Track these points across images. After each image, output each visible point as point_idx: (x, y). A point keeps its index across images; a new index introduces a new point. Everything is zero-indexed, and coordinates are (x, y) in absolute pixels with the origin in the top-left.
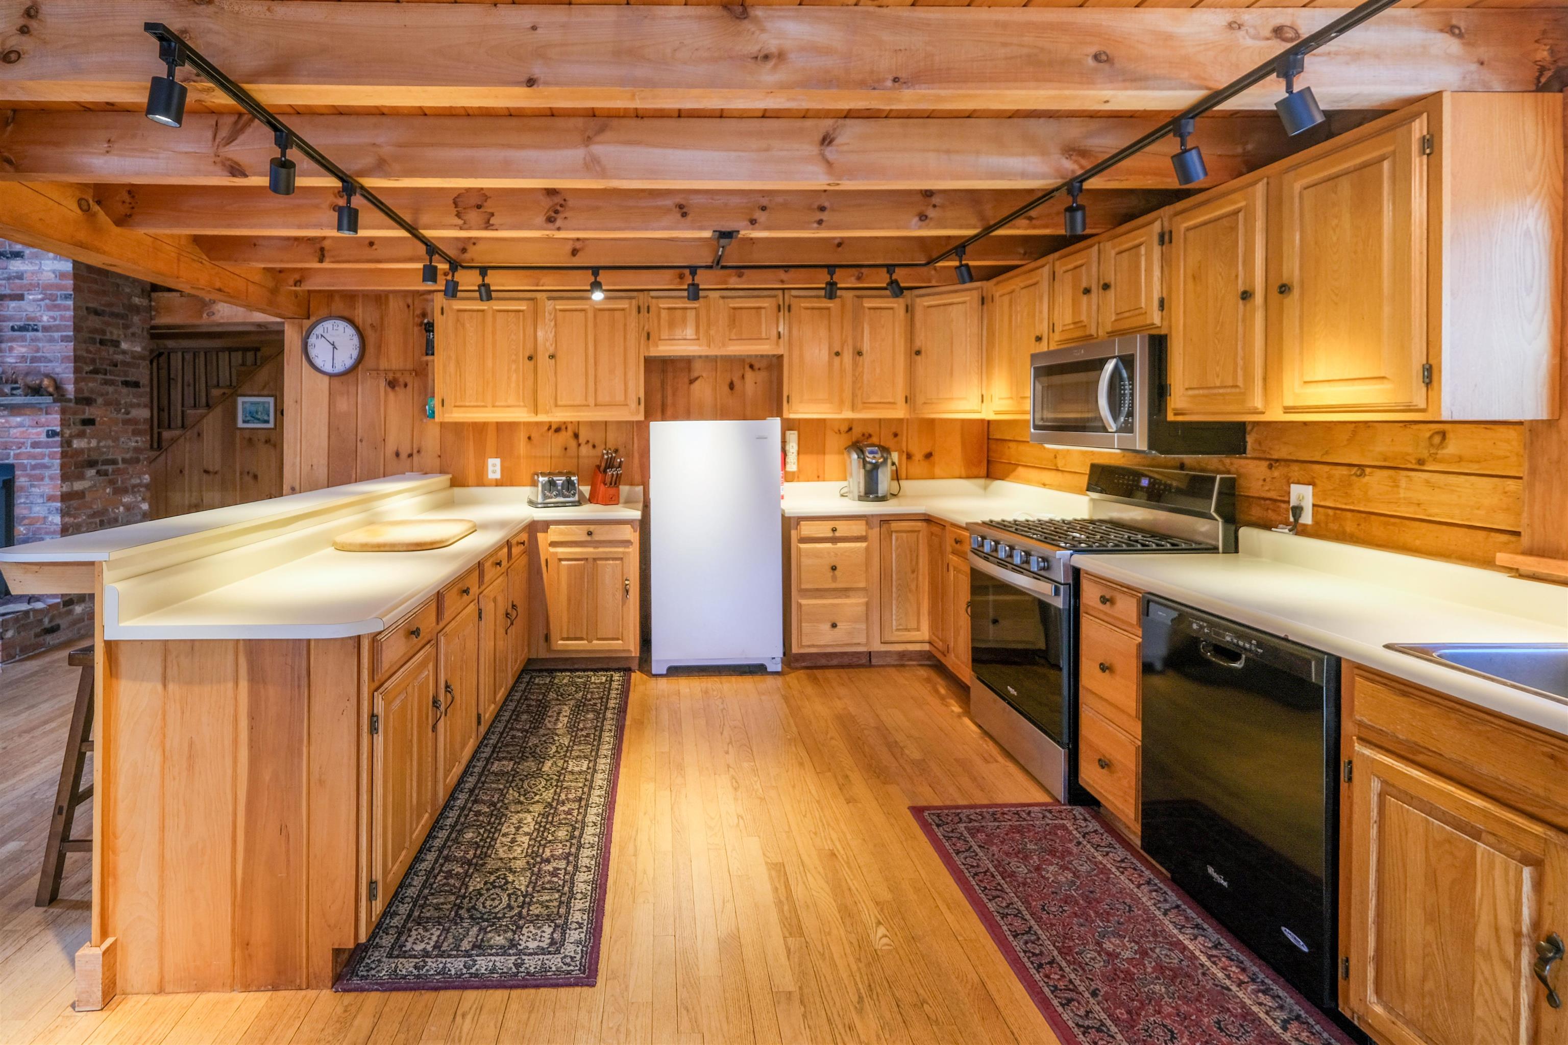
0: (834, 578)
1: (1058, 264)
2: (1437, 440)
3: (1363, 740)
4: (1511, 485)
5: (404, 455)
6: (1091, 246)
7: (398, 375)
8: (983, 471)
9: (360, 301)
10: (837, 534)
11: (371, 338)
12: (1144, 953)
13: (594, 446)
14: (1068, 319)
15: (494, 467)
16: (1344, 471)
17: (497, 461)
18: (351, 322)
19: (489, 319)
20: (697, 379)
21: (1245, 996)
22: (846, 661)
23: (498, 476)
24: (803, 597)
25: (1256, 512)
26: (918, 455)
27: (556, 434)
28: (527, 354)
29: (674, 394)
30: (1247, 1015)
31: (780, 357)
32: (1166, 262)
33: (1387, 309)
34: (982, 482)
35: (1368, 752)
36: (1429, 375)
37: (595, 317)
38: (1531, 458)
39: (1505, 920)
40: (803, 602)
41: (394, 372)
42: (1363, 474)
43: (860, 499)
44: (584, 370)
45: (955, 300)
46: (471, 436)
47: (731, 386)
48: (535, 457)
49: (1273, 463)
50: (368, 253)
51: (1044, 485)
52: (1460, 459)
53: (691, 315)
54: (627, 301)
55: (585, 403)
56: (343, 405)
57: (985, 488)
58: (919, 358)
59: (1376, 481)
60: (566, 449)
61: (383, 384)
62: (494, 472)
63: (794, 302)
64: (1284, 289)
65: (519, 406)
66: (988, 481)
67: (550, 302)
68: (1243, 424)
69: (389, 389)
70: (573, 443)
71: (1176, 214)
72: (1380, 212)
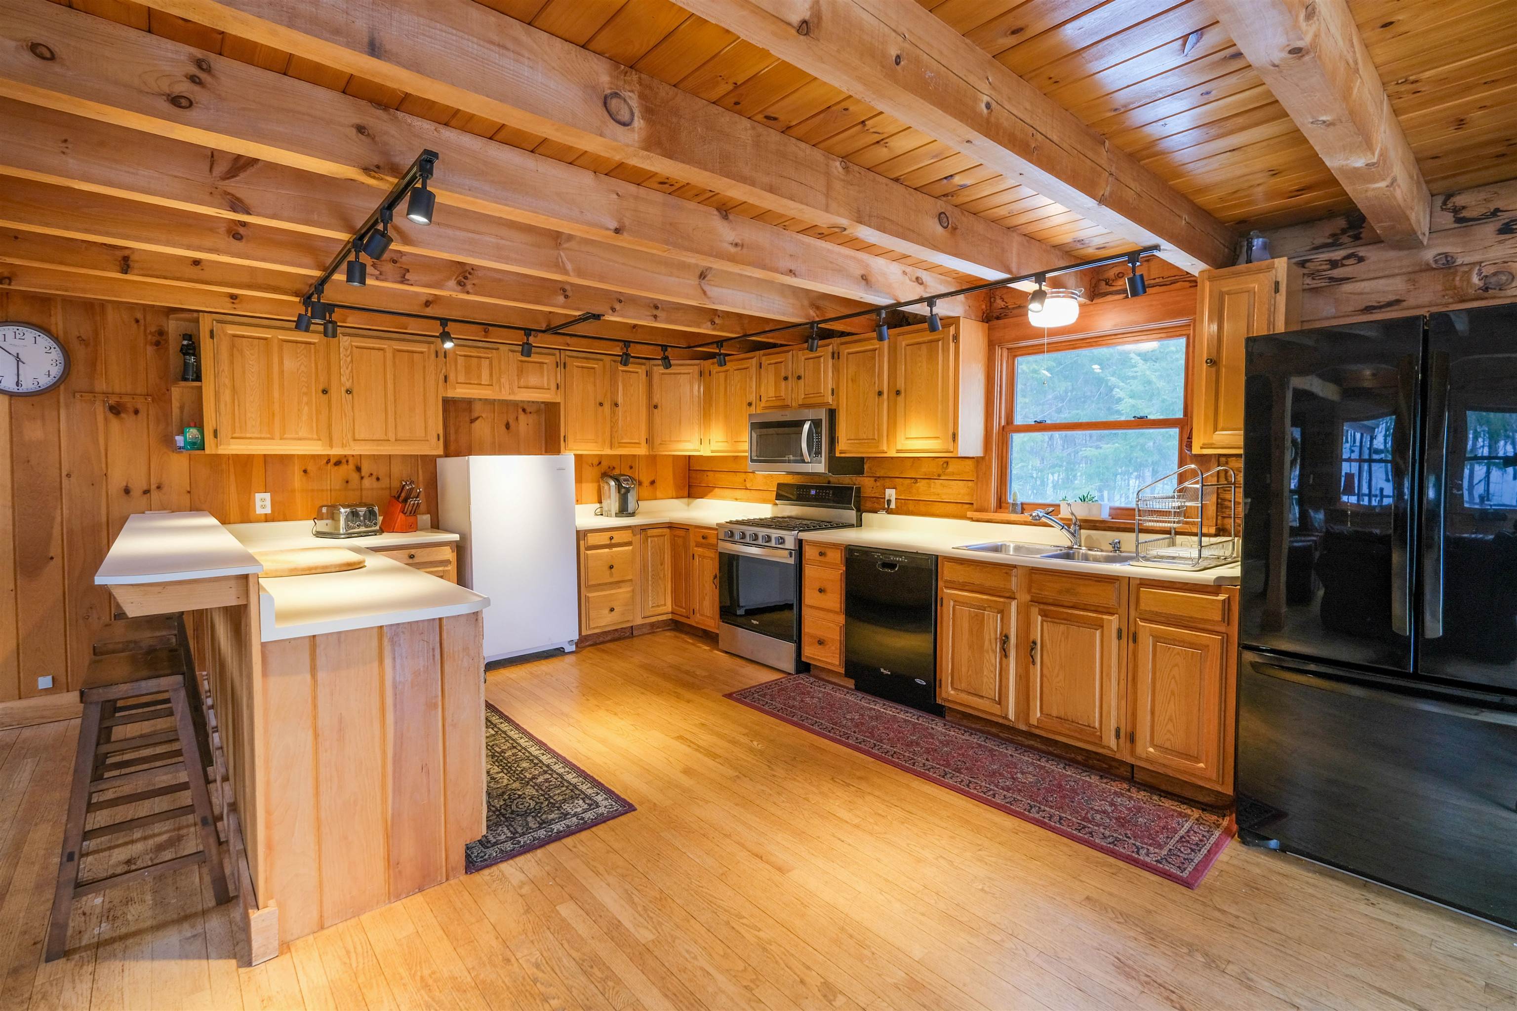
0: (611, 575)
1: (764, 358)
2: (945, 465)
3: (947, 587)
4: (970, 484)
5: (136, 492)
6: (788, 351)
7: (125, 399)
8: (686, 493)
9: (59, 307)
10: (613, 541)
11: (81, 353)
12: (862, 715)
13: (378, 479)
14: (772, 393)
15: (263, 502)
16: (908, 481)
17: (267, 496)
18: (45, 330)
19: (275, 349)
20: (477, 418)
21: (902, 716)
22: (617, 635)
23: (268, 510)
24: (590, 592)
25: (869, 505)
26: (646, 483)
27: (336, 468)
28: (321, 387)
29: (456, 432)
30: (905, 721)
31: (556, 405)
32: (836, 369)
33: (940, 407)
34: (686, 500)
35: (949, 591)
36: (954, 437)
37: (394, 357)
38: (977, 472)
39: (993, 636)
40: (590, 595)
41: (120, 395)
42: (916, 482)
43: (617, 515)
44: (383, 406)
45: (683, 371)
46: (232, 470)
47: (508, 426)
48: (313, 490)
49: (877, 478)
50: (194, 271)
51: (736, 499)
52: (953, 474)
53: (485, 363)
54: (426, 345)
55: (386, 438)
56: (34, 432)
57: (688, 505)
58: (656, 411)
59: (922, 484)
60: (347, 482)
61: (100, 410)
62: (263, 507)
63: (568, 360)
64: (898, 393)
65: (312, 439)
66: (690, 500)
67: (346, 338)
68: (863, 458)
69: (111, 416)
70: (355, 476)
71: (842, 344)
72: (938, 364)
